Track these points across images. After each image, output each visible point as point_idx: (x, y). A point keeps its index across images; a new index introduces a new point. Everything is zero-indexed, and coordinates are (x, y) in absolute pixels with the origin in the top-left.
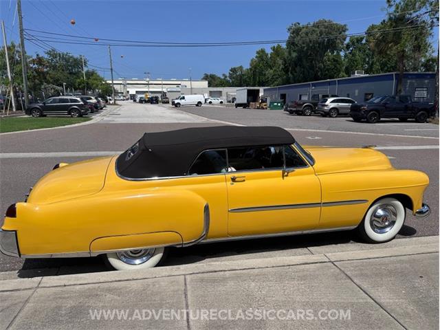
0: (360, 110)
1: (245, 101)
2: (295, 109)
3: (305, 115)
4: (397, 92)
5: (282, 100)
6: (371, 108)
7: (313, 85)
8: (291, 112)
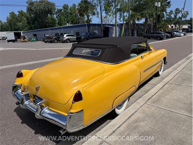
0: (81, 39)
1: (14, 39)
2: (50, 40)
3: (54, 43)
4: (89, 31)
5: (35, 37)
6: (85, 38)
7: (51, 29)
8: (46, 42)
